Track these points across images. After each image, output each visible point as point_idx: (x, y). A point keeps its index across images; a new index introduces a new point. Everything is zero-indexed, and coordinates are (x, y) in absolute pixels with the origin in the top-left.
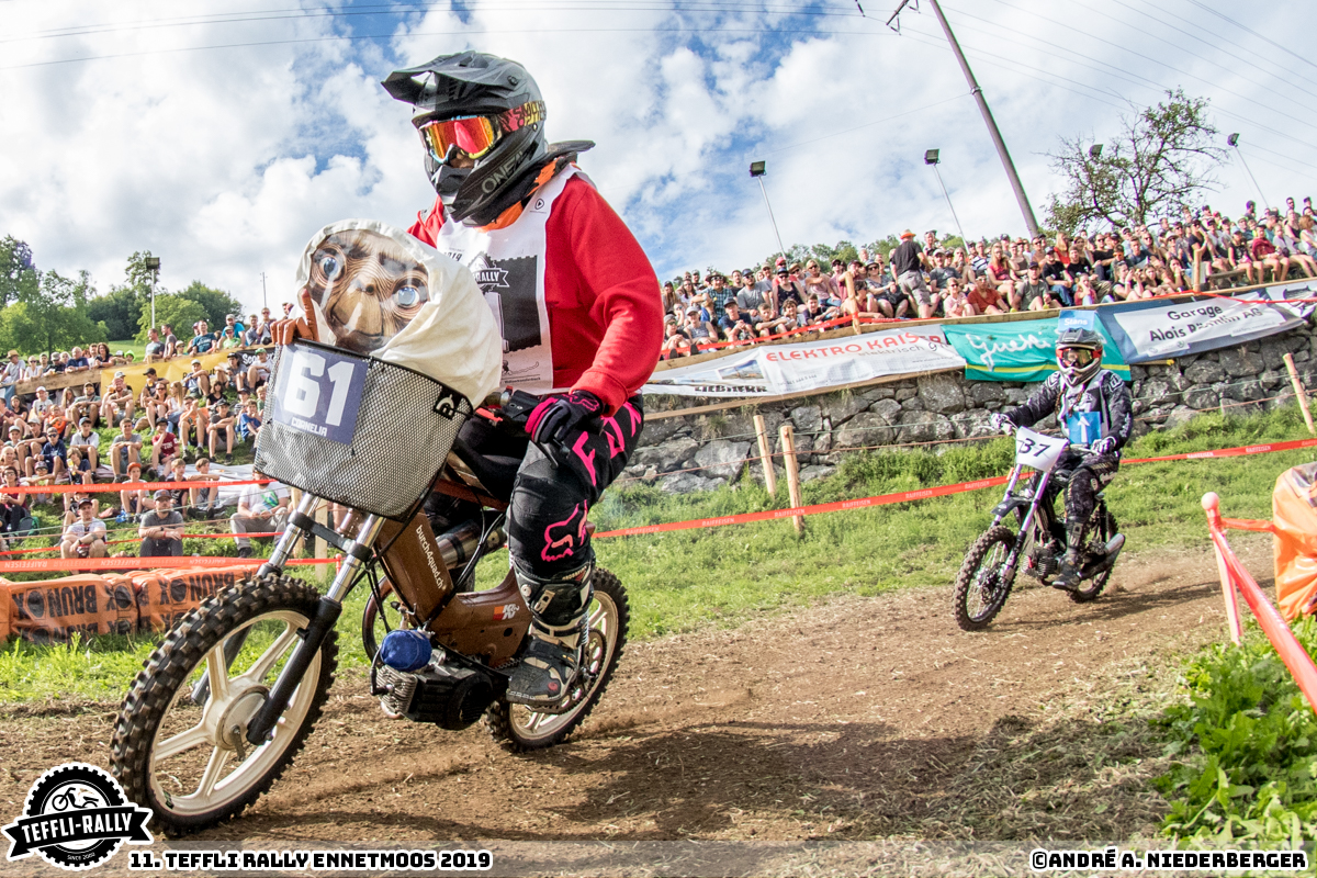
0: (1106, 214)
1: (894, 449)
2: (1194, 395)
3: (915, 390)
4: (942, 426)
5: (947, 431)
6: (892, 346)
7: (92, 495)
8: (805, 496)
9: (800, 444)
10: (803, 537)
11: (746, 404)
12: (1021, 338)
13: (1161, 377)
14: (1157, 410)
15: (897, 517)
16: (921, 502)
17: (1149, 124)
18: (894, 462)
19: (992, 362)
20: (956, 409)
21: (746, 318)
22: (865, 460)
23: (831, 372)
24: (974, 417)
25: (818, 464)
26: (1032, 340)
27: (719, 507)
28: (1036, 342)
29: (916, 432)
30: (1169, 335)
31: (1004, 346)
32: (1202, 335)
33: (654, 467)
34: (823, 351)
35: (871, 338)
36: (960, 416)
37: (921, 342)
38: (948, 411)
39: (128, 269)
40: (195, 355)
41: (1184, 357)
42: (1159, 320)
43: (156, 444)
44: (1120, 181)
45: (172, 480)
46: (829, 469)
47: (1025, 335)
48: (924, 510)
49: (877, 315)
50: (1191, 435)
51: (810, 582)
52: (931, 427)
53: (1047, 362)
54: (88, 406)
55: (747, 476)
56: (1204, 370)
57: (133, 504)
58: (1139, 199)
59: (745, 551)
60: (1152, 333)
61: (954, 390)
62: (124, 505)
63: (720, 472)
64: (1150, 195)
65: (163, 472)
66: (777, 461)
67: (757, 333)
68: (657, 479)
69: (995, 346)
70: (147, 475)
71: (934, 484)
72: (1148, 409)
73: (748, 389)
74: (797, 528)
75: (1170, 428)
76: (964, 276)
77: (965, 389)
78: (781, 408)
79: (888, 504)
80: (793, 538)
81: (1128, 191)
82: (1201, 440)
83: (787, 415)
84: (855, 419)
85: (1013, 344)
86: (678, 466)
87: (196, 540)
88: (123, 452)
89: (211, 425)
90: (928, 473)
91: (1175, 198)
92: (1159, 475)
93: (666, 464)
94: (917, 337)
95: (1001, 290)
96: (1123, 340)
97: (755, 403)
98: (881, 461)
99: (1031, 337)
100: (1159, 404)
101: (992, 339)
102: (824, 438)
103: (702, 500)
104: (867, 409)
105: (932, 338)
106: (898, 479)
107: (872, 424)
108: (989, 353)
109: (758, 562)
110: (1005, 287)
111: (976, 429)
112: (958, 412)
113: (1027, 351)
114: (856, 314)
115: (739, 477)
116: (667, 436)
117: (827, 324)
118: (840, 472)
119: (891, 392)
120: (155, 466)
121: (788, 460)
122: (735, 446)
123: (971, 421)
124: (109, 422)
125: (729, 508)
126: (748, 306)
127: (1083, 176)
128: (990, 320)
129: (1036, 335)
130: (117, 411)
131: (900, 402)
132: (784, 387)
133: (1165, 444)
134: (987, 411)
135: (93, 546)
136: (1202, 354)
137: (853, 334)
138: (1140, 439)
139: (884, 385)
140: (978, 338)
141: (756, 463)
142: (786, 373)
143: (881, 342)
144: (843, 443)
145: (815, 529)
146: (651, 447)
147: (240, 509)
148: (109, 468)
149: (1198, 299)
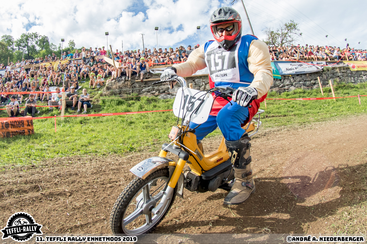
2: (296, 84)
13: (288, 79)
14: (287, 87)
17: (285, 26)
30: (290, 69)
32: (299, 70)
33: (158, 92)
41: (294, 75)
42: (288, 66)
43: (42, 81)
44: (278, 38)
50: (295, 93)
54: (34, 72)
56: (298, 79)
60: (286, 68)
68: (158, 95)
72: (285, 86)
75: (290, 91)
78: (192, 79)
81: (279, 40)
82: (297, 95)
83: (194, 81)
86: (164, 92)
92: (288, 103)
93: (161, 91)
96: (280, 69)
100: (287, 85)
130: (40, 73)
133: (289, 95)
136: (298, 75)
138: (283, 93)
144: (208, 88)
146: (158, 87)
149: (298, 62)
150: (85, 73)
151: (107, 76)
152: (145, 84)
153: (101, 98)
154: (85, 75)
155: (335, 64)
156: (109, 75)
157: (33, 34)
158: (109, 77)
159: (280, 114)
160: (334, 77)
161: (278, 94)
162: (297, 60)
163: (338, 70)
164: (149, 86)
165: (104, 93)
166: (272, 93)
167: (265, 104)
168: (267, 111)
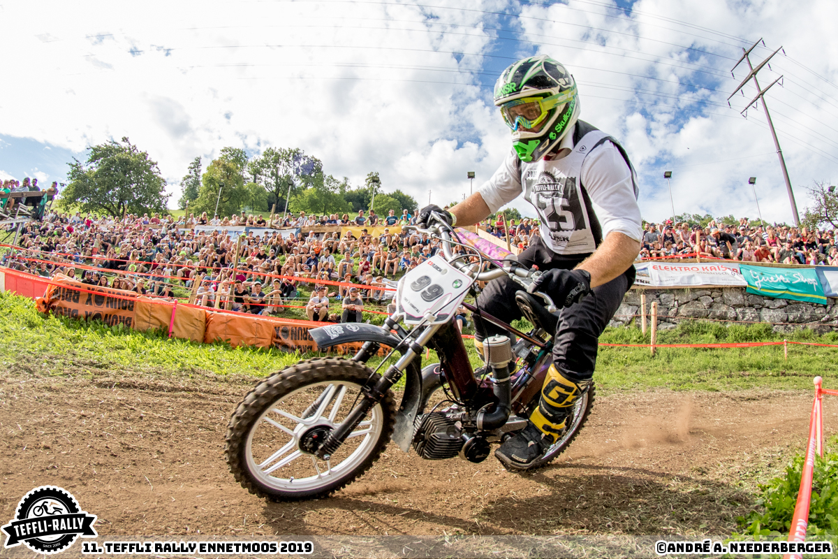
0: (831, 221)
1: (706, 321)
3: (721, 294)
4: (731, 313)
5: (733, 316)
6: (714, 271)
7: (326, 285)
8: (659, 337)
9: (662, 311)
10: (653, 357)
11: (639, 288)
12: (776, 276)
14: (836, 321)
15: (701, 354)
16: (714, 349)
18: (705, 327)
19: (760, 285)
20: (739, 306)
21: (647, 247)
22: (691, 323)
23: (682, 279)
24: (747, 311)
25: (669, 322)
26: (781, 278)
27: (617, 336)
28: (783, 279)
29: (718, 314)
31: (768, 279)
34: (680, 268)
35: (704, 265)
36: (741, 309)
37: (728, 271)
38: (735, 306)
39: (367, 180)
40: (386, 226)
43: (360, 265)
45: (364, 284)
46: (673, 325)
47: (779, 275)
48: (715, 353)
49: (709, 255)
51: (650, 379)
52: (726, 313)
53: (787, 290)
54: (333, 243)
55: (634, 323)
57: (344, 292)
59: (624, 359)
61: (740, 297)
62: (340, 293)
63: (621, 319)
65: (361, 278)
66: (648, 317)
67: (651, 255)
69: (763, 278)
70: (354, 279)
71: (722, 342)
72: (832, 320)
73: (641, 281)
74: (652, 352)
76: (755, 242)
77: (745, 297)
78: (655, 292)
79: (697, 347)
80: (648, 356)
83: (658, 296)
84: (690, 303)
85: (772, 278)
87: (370, 313)
88: (344, 266)
89: (387, 260)
90: (720, 335)
92: (832, 353)
94: (726, 268)
95: (772, 251)
96: (826, 284)
97: (644, 288)
98: (699, 325)
99: (781, 276)
101: (762, 274)
102: (674, 310)
103: (610, 331)
104: (697, 299)
105: (733, 270)
106: (705, 335)
107: (698, 307)
108: (759, 281)
109: (629, 365)
110: (774, 250)
111: (747, 317)
113: (778, 283)
114: (699, 253)
115: (630, 322)
117: (684, 255)
118: (678, 327)
119: (709, 293)
120: (358, 276)
121: (653, 318)
122: (631, 307)
123: (746, 313)
124: (341, 252)
125: (622, 337)
126: (649, 241)
128: (763, 265)
129: (783, 275)
130: (346, 247)
131: (713, 298)
132: (658, 283)
134: (754, 309)
135: (321, 309)
137: (696, 262)
138: (826, 334)
139: (706, 289)
140: (756, 273)
141: (640, 317)
142: (661, 276)
143: (708, 268)
144: (682, 314)
145: (660, 354)
147: (393, 302)
148: (337, 274)
157: (291, 151)
161: (817, 335)
166: (805, 332)
167: (785, 352)
168: (785, 365)
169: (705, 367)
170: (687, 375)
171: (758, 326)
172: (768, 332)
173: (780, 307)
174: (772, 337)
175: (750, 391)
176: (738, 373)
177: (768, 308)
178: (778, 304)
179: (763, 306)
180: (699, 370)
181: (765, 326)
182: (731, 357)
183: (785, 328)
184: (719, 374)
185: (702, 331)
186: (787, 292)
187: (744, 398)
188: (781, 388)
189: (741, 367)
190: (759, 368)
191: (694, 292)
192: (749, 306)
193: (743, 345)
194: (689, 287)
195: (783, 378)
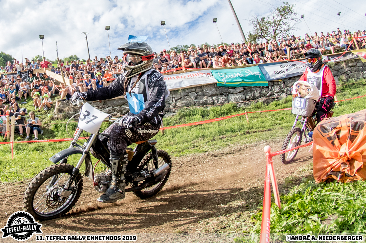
0: (264, 37)
1: (195, 107)
2: (287, 90)
3: (201, 90)
4: (210, 100)
5: (211, 102)
6: (195, 76)
10: (163, 135)
12: (235, 74)
13: (277, 85)
14: (276, 95)
15: (193, 129)
16: (202, 124)
17: (278, 12)
18: (194, 111)
19: (225, 81)
20: (214, 95)
22: (185, 111)
23: (175, 84)
24: (220, 97)
25: (171, 112)
26: (238, 74)
28: (239, 75)
29: (201, 102)
30: (280, 72)
31: (230, 76)
32: (290, 72)
34: (174, 77)
35: (189, 74)
37: (204, 75)
38: (212, 96)
41: (285, 79)
42: (277, 68)
44: (269, 28)
46: (174, 114)
47: (236, 73)
48: (202, 126)
53: (242, 81)
56: (291, 83)
58: (274, 33)
60: (275, 72)
61: (214, 90)
64: (277, 32)
69: (227, 76)
72: (274, 94)
75: (280, 100)
77: (217, 89)
79: (191, 125)
82: (290, 103)
84: (183, 98)
85: (232, 75)
90: (204, 115)
91: (285, 32)
93: (124, 112)
96: (266, 74)
98: (190, 111)
99: (238, 73)
100: (277, 93)
101: (226, 74)
102: (173, 104)
104: (187, 95)
105: (207, 74)
106: (195, 117)
107: (188, 100)
108: (224, 78)
111: (220, 101)
112: (215, 96)
113: (236, 78)
116: (124, 103)
118: (177, 114)
119: (194, 90)
123: (219, 99)
127: (258, 26)
129: (239, 73)
131: (197, 93)
133: (278, 105)
134: (224, 96)
136: (290, 78)
137: (183, 73)
138: (271, 103)
139: (192, 88)
140: (221, 74)
143: (192, 75)
144: (179, 106)
145: (167, 133)
146: (119, 107)
149: (289, 62)
150: (25, 92)
151: (54, 95)
152: (104, 105)
153: (53, 122)
154: (25, 95)
155: (341, 57)
156: (55, 94)
158: (55, 96)
159: (264, 129)
160: (339, 74)
161: (266, 105)
162: (288, 59)
163: (343, 65)
164: (109, 107)
165: (55, 116)
166: (258, 104)
167: (247, 118)
168: (248, 126)
169: (197, 137)
170: (186, 144)
171: (227, 106)
172: (235, 108)
173: (240, 92)
174: (238, 111)
175: (227, 148)
176: (219, 137)
177: (232, 93)
178: (238, 90)
179: (229, 93)
180: (193, 139)
181: (232, 105)
182: (213, 127)
183: (245, 104)
184: (206, 140)
185: (193, 114)
186: (243, 82)
187: (224, 154)
188: (248, 142)
189: (220, 133)
190: (232, 132)
191: (184, 91)
192: (220, 94)
193: (219, 119)
194: (180, 89)
195: (248, 135)
